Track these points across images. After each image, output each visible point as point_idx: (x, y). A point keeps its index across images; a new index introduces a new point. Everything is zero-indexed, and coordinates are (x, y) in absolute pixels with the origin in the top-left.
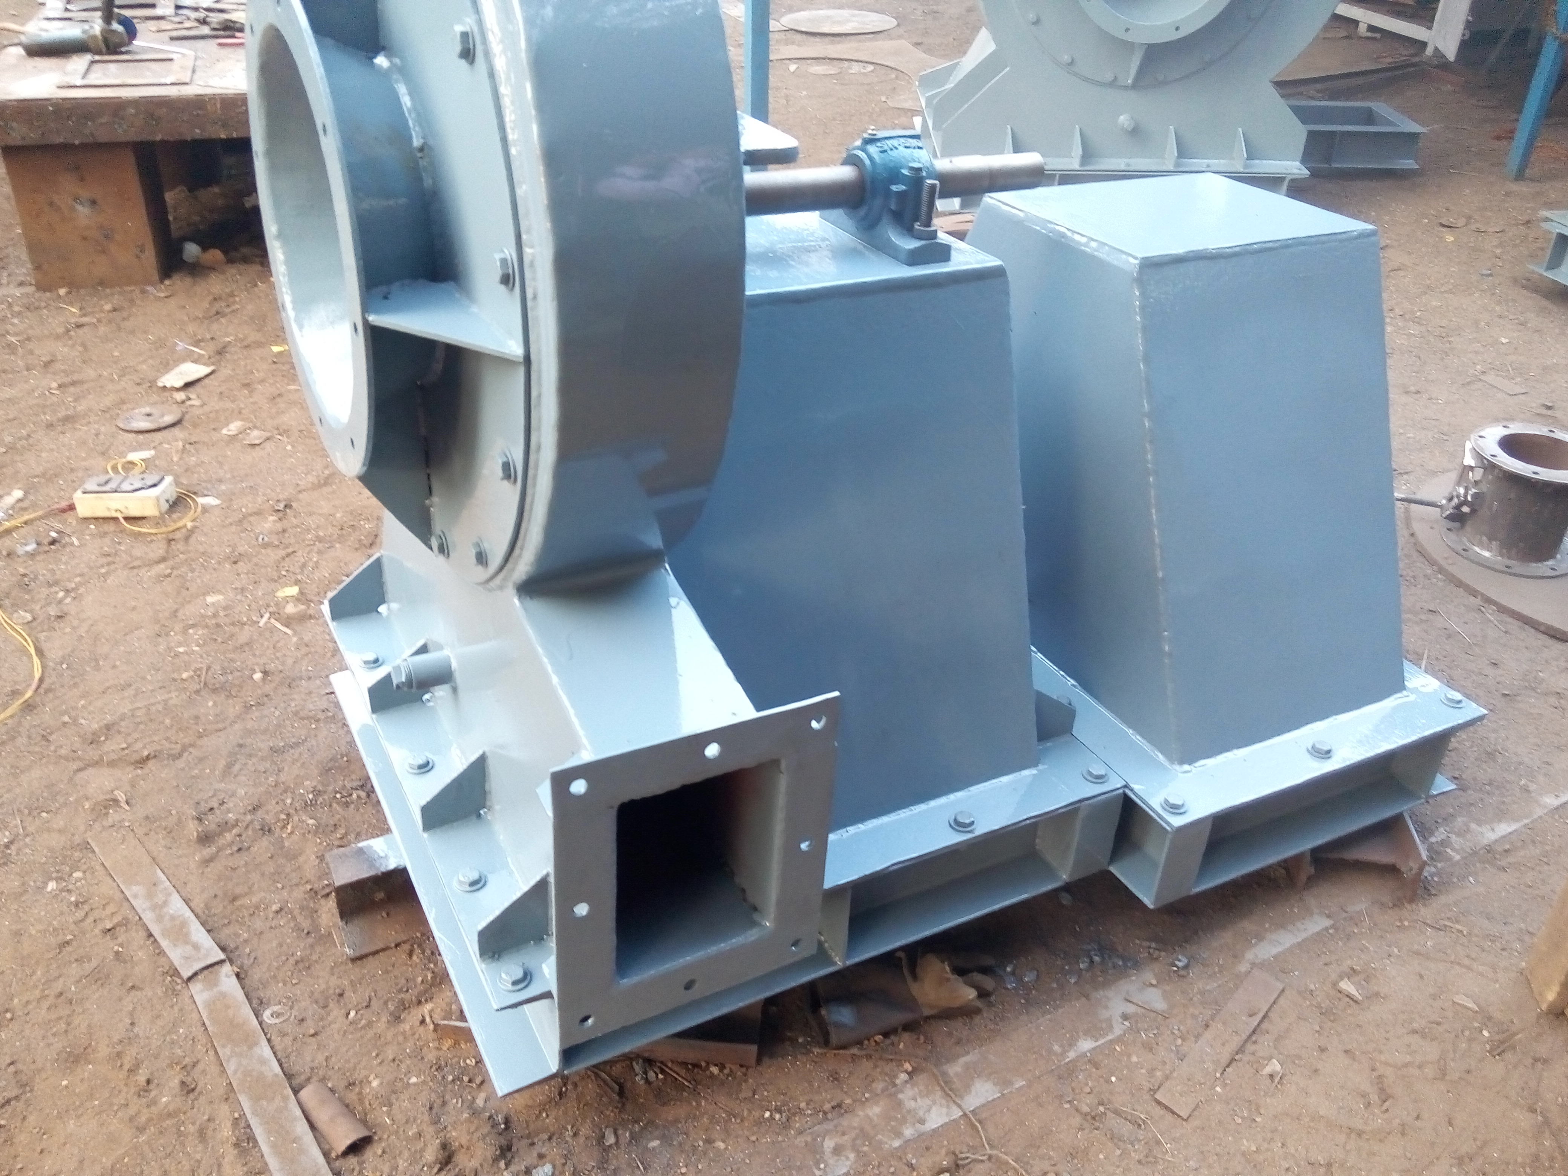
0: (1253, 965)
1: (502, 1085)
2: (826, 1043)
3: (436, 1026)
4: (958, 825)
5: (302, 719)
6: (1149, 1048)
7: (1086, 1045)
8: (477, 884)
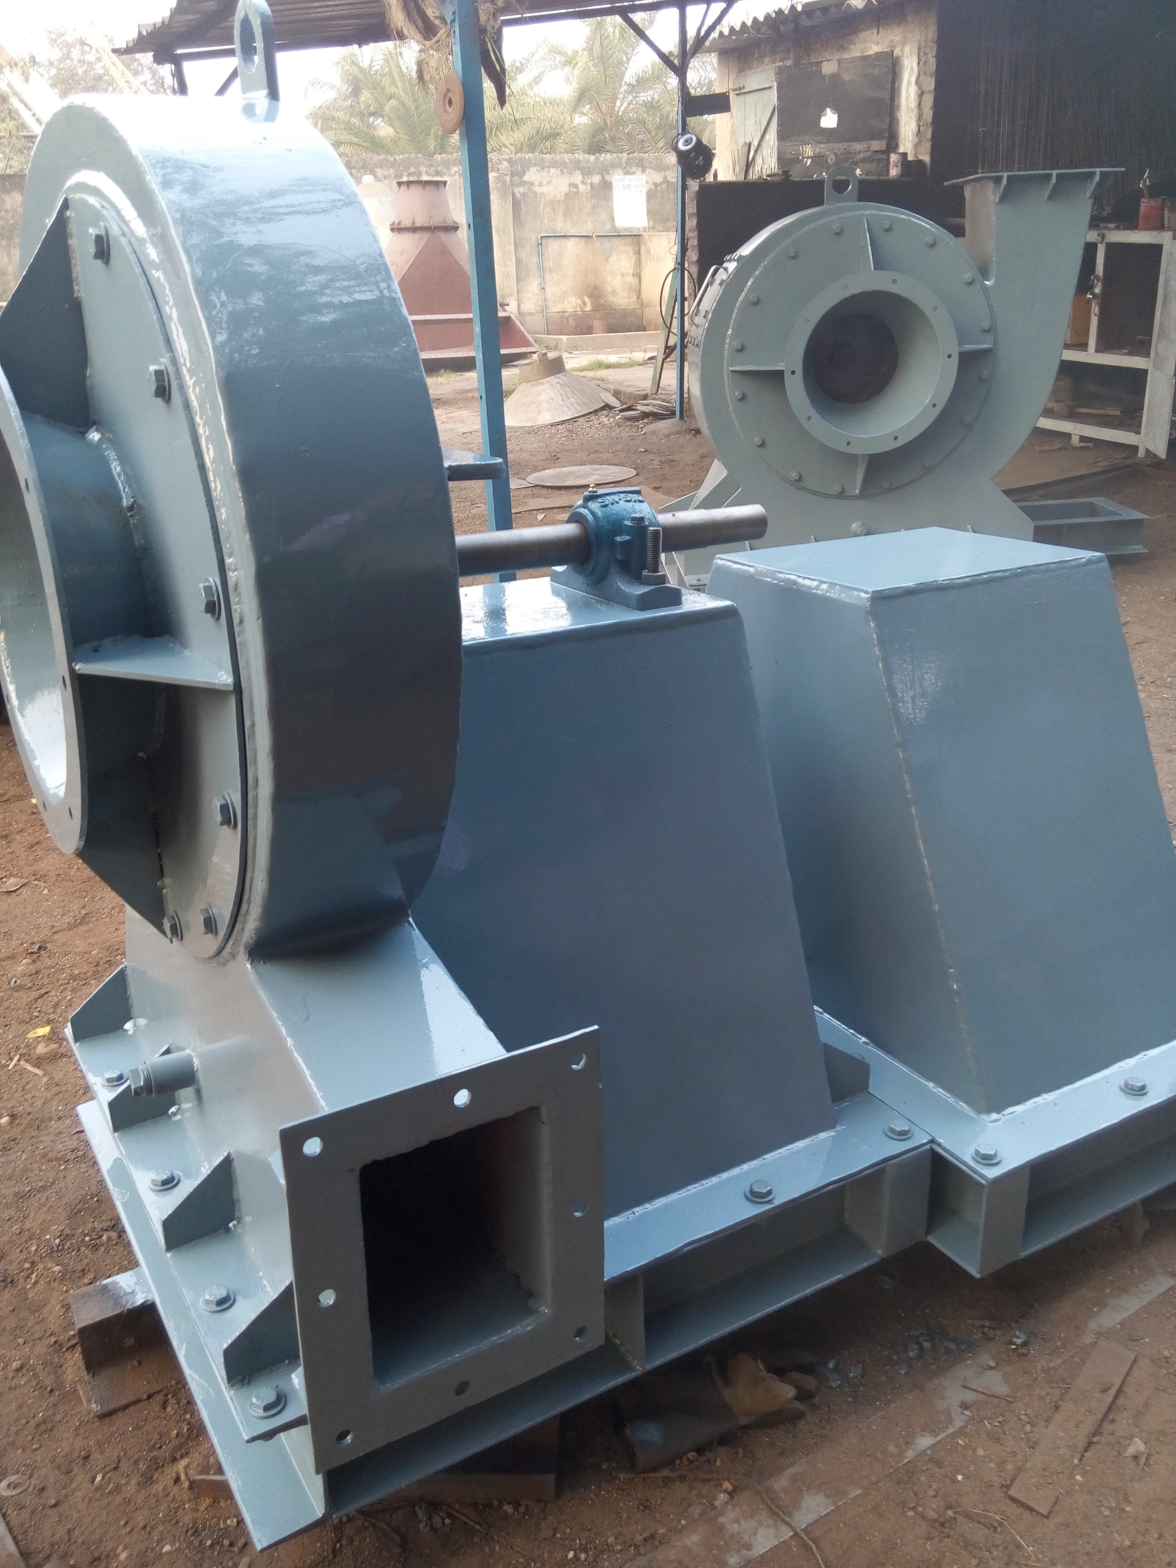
0: (1099, 1334)
1: (260, 1539)
2: (633, 1466)
3: (193, 1484)
4: (755, 1196)
5: (50, 1160)
6: (996, 1439)
7: (925, 1442)
8: (225, 1303)
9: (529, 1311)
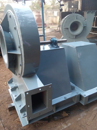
0: (94, 110)
1: (23, 126)
2: (54, 120)
4: (65, 98)
5: (6, 94)
6: (85, 119)
7: (79, 119)
8: (20, 106)
9: (46, 107)
